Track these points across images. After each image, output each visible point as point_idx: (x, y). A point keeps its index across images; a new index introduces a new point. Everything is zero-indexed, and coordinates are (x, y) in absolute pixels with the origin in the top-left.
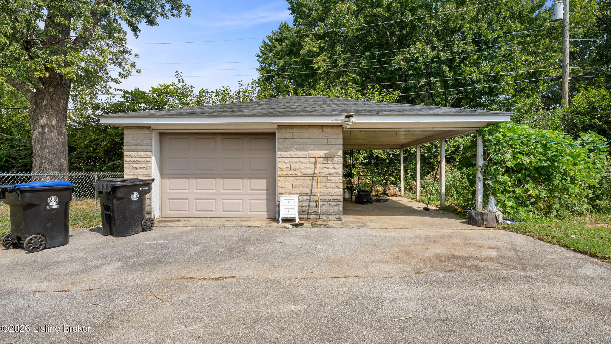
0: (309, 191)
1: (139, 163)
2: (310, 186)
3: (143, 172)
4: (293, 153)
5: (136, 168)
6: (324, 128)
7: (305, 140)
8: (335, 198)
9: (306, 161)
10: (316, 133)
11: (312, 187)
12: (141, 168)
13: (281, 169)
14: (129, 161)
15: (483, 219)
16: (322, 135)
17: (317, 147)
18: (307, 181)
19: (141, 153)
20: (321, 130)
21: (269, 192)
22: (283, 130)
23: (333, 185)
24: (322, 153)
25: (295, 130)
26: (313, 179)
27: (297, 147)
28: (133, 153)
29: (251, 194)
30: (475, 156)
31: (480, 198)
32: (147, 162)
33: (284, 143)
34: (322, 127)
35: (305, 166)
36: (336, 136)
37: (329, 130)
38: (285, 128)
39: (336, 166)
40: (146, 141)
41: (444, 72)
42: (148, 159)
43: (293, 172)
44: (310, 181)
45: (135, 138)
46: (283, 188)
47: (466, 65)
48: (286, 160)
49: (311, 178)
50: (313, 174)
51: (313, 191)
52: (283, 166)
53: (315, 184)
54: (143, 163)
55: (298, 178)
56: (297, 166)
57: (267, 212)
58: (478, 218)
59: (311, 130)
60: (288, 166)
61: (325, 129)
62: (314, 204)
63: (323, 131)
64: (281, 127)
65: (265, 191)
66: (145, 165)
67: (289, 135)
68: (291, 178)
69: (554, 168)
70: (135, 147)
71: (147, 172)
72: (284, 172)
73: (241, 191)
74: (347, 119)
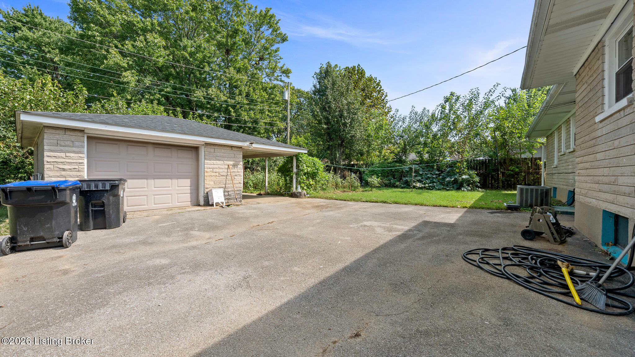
0: (224, 186)
1: (68, 164)
2: (225, 183)
3: (75, 173)
4: (215, 162)
5: (63, 169)
6: (233, 147)
7: (222, 154)
8: (238, 189)
9: (223, 167)
10: (228, 151)
11: (226, 183)
12: (70, 169)
13: (207, 172)
14: (54, 162)
15: (300, 195)
16: (231, 152)
17: (229, 159)
18: (223, 180)
19: (72, 155)
20: (231, 149)
21: (192, 187)
22: (209, 147)
23: (237, 182)
24: (231, 163)
25: (216, 147)
26: (226, 178)
27: (217, 158)
28: (59, 154)
29: (178, 190)
30: (292, 167)
31: (295, 186)
32: (79, 163)
33: (209, 155)
34: (232, 147)
35: (222, 170)
36: (239, 153)
37: (236, 149)
38: (210, 145)
39: (239, 170)
40: (77, 144)
41: (230, 111)
42: (81, 161)
43: (215, 174)
44: (225, 180)
45: (62, 139)
46: (208, 184)
47: (242, 110)
48: (210, 166)
49: (225, 178)
50: (227, 175)
51: (227, 186)
52: (208, 170)
53: (227, 181)
54: (73, 164)
55: (218, 178)
56: (217, 170)
57: (191, 202)
58: (298, 194)
59: (225, 148)
60: (212, 170)
61: (233, 149)
62: (227, 193)
63: (232, 150)
64: (207, 144)
65: (189, 188)
66: (77, 167)
67: (212, 150)
68: (214, 178)
69: (318, 173)
70: (62, 148)
71: (78, 174)
72: (209, 174)
73: (170, 188)
74: (251, 144)
